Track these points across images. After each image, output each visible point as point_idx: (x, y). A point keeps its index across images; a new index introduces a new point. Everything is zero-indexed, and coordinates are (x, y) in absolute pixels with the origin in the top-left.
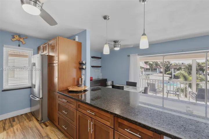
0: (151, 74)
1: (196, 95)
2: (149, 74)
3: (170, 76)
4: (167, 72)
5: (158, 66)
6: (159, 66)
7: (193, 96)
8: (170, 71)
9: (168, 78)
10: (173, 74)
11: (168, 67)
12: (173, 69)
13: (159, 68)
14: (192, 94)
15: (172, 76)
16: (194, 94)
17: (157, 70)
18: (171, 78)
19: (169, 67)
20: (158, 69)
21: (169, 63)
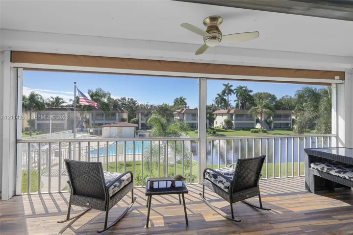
0: (105, 124)
1: (232, 183)
2: (102, 124)
3: (137, 125)
4: (133, 120)
5: (118, 109)
6: (120, 108)
7: (220, 185)
8: (136, 117)
9: (133, 129)
10: (140, 122)
11: (133, 110)
12: (140, 115)
13: (119, 113)
14: (215, 176)
15: (138, 127)
16: (220, 178)
17: (116, 116)
18: (137, 128)
19: (135, 111)
20: (117, 114)
21: (135, 105)
